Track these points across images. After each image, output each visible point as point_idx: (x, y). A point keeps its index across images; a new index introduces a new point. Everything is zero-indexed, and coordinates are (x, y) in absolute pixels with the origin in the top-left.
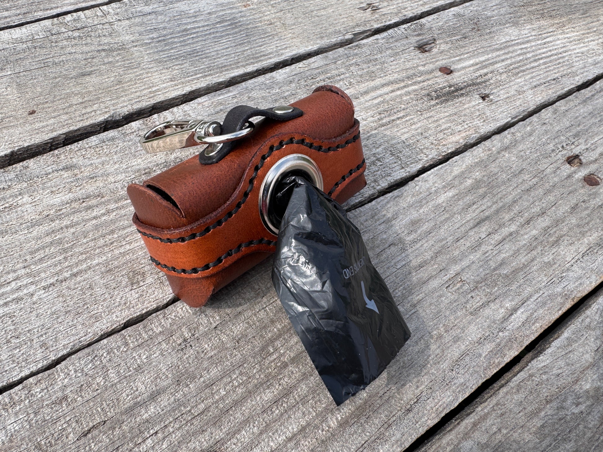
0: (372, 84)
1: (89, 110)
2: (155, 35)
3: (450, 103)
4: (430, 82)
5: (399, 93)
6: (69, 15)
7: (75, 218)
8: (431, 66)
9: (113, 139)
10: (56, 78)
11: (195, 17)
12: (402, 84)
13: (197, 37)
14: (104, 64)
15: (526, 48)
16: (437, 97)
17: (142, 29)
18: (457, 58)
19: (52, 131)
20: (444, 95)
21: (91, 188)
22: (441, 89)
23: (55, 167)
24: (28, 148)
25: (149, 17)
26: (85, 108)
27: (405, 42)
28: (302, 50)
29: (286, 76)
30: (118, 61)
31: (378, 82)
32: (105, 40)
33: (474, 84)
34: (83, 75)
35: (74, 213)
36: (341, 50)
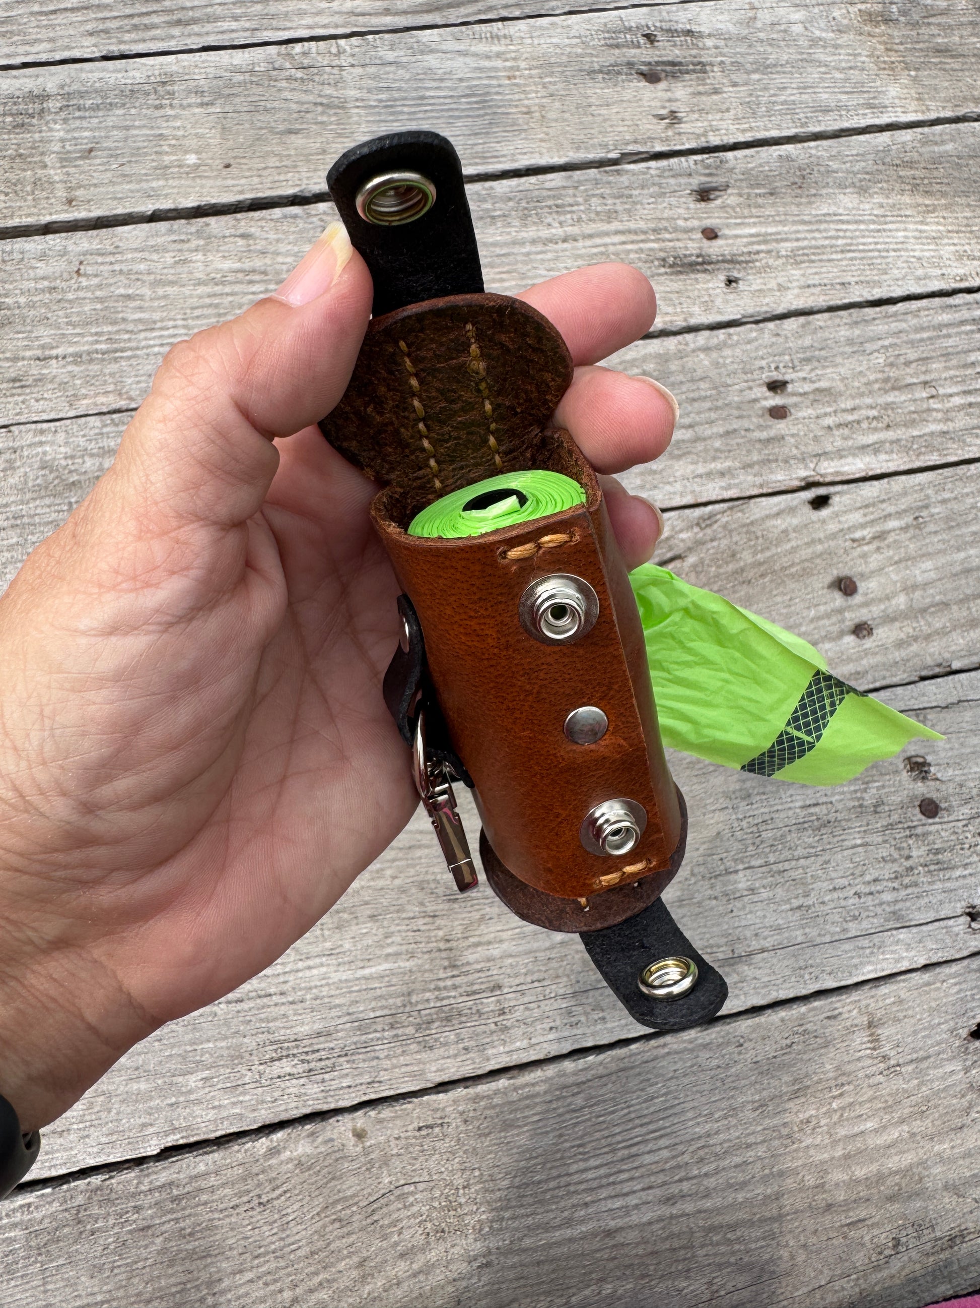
0: (606, 227)
1: (282, 177)
2: (383, 96)
3: (682, 277)
4: (678, 244)
5: (629, 247)
6: (300, 44)
7: (237, 288)
8: (695, 223)
9: (295, 217)
10: (261, 128)
11: (442, 80)
12: (643, 237)
13: (432, 111)
14: (316, 123)
15: (845, 231)
16: (671, 266)
17: (372, 84)
18: (738, 221)
19: (241, 192)
20: (683, 265)
21: (258, 263)
22: (685, 256)
23: (233, 231)
24: (214, 206)
25: (388, 69)
26: (279, 174)
27: (682, 180)
28: (543, 161)
29: (508, 190)
30: (331, 123)
31: (615, 226)
32: (328, 90)
33: (731, 261)
34: (290, 132)
35: (237, 282)
36: (593, 172)
